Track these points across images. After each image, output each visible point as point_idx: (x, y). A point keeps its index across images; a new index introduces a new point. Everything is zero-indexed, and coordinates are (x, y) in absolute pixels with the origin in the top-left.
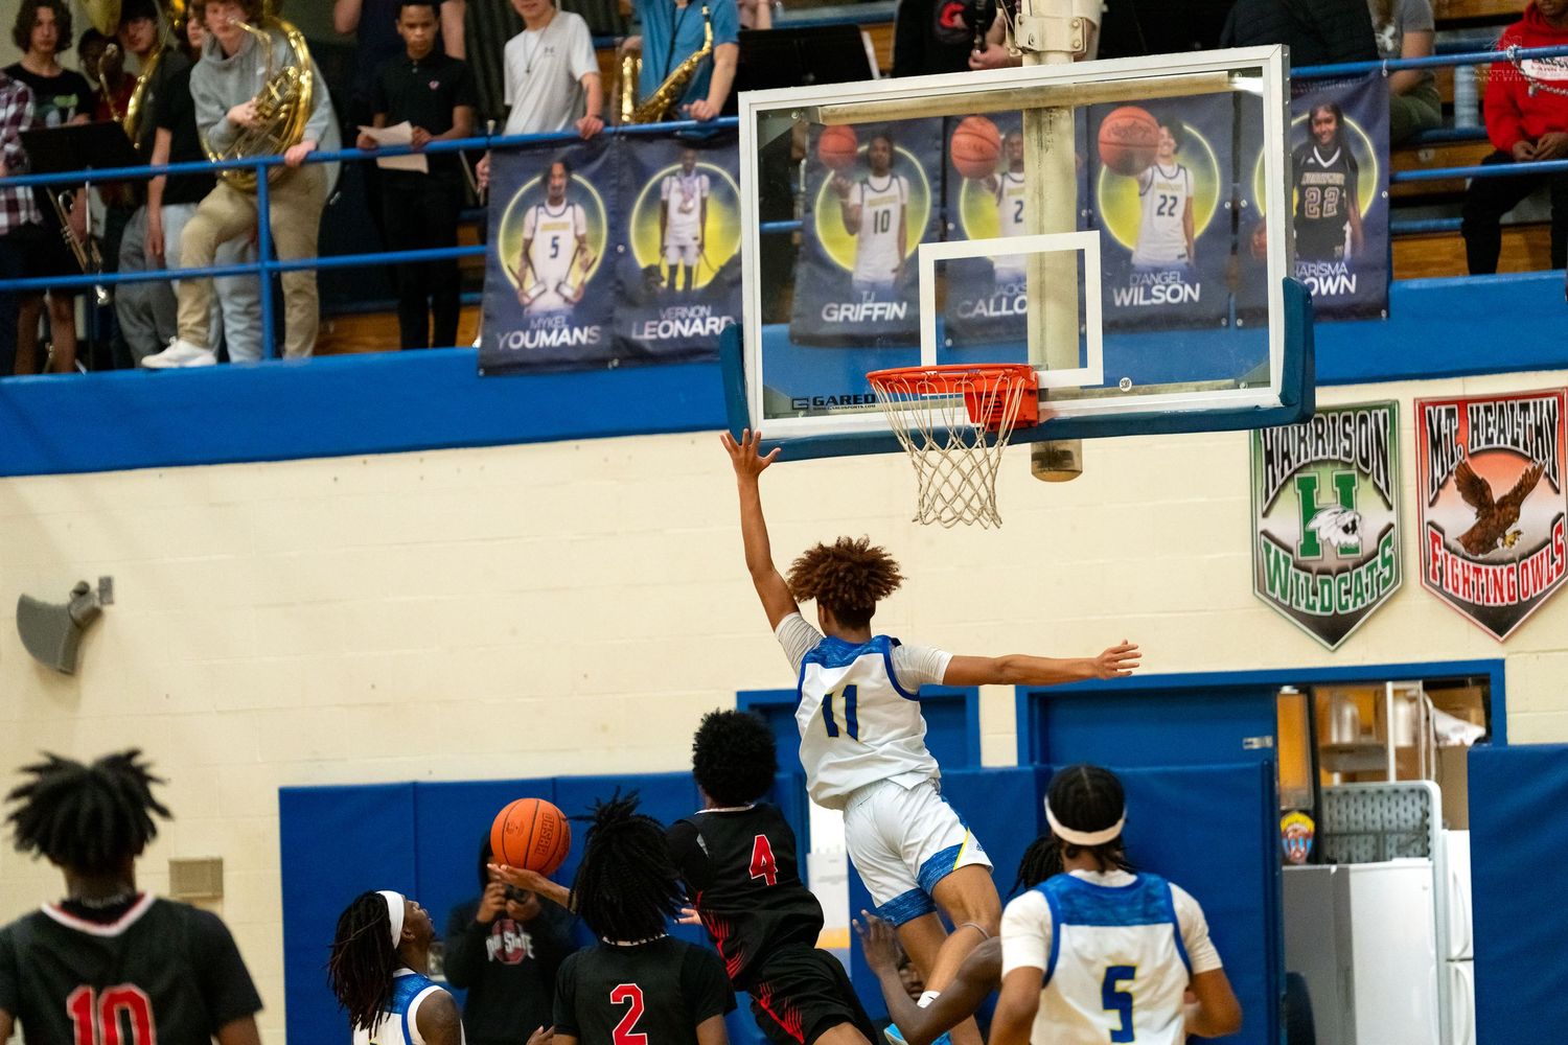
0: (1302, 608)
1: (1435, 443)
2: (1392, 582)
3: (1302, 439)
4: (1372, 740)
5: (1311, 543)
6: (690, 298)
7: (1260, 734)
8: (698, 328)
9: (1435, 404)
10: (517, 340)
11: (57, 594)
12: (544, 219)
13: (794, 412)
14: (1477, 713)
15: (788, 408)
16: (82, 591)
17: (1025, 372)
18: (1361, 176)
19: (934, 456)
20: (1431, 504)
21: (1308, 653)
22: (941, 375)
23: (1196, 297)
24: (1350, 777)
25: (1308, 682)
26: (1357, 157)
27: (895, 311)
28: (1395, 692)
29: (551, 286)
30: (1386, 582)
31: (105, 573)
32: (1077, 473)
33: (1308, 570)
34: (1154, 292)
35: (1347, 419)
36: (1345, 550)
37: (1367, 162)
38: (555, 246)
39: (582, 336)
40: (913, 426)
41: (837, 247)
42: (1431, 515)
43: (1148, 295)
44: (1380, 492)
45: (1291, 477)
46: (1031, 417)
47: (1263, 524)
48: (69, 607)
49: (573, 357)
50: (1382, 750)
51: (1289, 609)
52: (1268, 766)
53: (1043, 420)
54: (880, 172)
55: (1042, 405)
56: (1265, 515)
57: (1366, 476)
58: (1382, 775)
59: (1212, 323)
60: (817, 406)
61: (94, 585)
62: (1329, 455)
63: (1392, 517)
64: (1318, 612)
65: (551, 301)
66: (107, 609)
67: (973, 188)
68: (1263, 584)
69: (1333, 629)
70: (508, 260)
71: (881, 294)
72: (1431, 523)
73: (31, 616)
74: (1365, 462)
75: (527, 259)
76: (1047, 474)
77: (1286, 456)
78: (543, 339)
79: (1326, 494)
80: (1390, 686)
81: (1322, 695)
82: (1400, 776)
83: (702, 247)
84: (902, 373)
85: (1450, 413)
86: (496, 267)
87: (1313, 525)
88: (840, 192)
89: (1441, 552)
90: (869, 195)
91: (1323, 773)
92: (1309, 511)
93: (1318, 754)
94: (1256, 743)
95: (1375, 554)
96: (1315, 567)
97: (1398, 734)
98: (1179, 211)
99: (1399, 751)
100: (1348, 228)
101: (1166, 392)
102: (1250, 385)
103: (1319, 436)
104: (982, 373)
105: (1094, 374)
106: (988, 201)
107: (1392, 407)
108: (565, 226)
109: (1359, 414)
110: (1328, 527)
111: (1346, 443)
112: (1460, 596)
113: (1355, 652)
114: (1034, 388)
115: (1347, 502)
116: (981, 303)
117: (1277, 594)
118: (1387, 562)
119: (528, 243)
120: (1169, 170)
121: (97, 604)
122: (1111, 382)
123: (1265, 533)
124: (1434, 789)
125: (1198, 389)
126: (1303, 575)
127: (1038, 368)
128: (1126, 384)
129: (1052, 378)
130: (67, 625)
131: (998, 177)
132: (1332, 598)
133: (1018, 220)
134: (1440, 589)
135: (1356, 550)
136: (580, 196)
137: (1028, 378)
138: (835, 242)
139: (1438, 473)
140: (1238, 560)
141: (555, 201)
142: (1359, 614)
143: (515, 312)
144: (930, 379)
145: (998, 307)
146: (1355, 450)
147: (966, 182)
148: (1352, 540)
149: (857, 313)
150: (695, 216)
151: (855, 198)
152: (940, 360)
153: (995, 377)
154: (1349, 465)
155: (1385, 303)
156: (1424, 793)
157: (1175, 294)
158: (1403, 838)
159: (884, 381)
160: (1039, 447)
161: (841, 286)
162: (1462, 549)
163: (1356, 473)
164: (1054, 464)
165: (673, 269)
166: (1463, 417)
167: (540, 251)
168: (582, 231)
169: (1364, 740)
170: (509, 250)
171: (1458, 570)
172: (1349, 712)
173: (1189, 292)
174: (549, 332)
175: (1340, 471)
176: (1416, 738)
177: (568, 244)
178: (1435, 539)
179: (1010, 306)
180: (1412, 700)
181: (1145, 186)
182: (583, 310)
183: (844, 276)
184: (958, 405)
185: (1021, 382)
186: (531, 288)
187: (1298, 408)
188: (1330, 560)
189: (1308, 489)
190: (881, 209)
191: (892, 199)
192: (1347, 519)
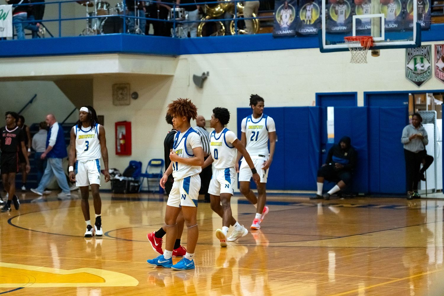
0: (414, 80)
1: (438, 52)
2: (429, 76)
3: (414, 51)
4: (424, 103)
5: (416, 69)
6: (310, 25)
7: (406, 102)
8: (311, 30)
9: (438, 45)
10: (279, 32)
11: (199, 74)
12: (284, 12)
13: (330, 44)
14: (442, 99)
15: (329, 43)
16: (204, 74)
17: (371, 38)
18: (426, 6)
19: (355, 52)
20: (437, 62)
21: (414, 88)
22: (357, 38)
23: (397, 26)
24: (419, 110)
25: (414, 93)
26: (425, 3)
27: (344, 28)
28: (428, 95)
29: (285, 23)
30: (428, 76)
31: (208, 70)
32: (379, 55)
33: (415, 73)
34: (389, 25)
35: (422, 48)
36: (422, 70)
37: (427, 3)
38: (286, 16)
39: (290, 32)
40: (352, 47)
41: (334, 18)
42: (437, 64)
43: (388, 26)
44: (428, 60)
45: (412, 58)
46: (372, 45)
47: (407, 66)
48: (201, 77)
49: (289, 35)
50: (425, 105)
51: (412, 80)
52: (407, 107)
53: (374, 46)
54: (341, 4)
55: (374, 44)
56: (408, 64)
57: (425, 58)
58: (425, 109)
59: (399, 31)
60: (334, 43)
61: (206, 73)
62: (419, 54)
63: (430, 65)
64: (417, 81)
65: (285, 26)
66: (208, 77)
67: (358, 8)
68: (407, 76)
69: (419, 84)
70: (278, 19)
71: (341, 25)
72: (437, 66)
73: (195, 78)
74: (425, 55)
75: (281, 18)
76: (374, 55)
77: (412, 54)
78: (284, 32)
79: (418, 60)
80: (427, 94)
81: (415, 96)
82: (429, 110)
83: (312, 17)
84: (350, 37)
85: (440, 47)
86: (275, 20)
87: (416, 66)
88: (334, 8)
89: (438, 71)
90: (339, 8)
91: (415, 109)
92: (415, 63)
93: (415, 106)
94: (405, 103)
95: (426, 71)
96: (416, 73)
97: (428, 103)
98: (394, 12)
99: (429, 106)
100: (423, 15)
101: (395, 41)
102: (410, 40)
103: (417, 51)
104: (364, 38)
105: (383, 38)
106: (361, 9)
107: (430, 46)
108: (288, 13)
109: (425, 47)
110: (419, 66)
111: (422, 52)
112: (441, 78)
113: (423, 88)
114: (372, 40)
115: (422, 62)
116: (359, 27)
117: (410, 78)
118: (429, 72)
119: (281, 16)
120: (392, 4)
121: (206, 76)
122: (386, 40)
123: (408, 67)
124: (436, 112)
125: (401, 41)
126: (414, 75)
127: (373, 37)
128: (388, 40)
129: (376, 39)
130: (201, 80)
131: (363, 5)
132: (419, 79)
133: (366, 12)
134: (438, 77)
135: (423, 70)
136: (290, 8)
137: (372, 39)
138: (333, 16)
139: (438, 57)
140: (403, 72)
141: (286, 9)
142: (423, 82)
143: (279, 27)
144: (355, 39)
145: (362, 28)
146: (424, 53)
147: (357, 6)
148: (423, 69)
149: (338, 29)
150: (311, 11)
151: (337, 8)
152: (356, 36)
153: (366, 39)
154: (422, 56)
155: (430, 28)
156: (434, 113)
157: (393, 26)
158: (430, 120)
159: (347, 39)
160: (373, 51)
161: (335, 24)
162: (442, 70)
163: (423, 57)
164: (375, 54)
165: (307, 21)
166: (443, 48)
167: (283, 17)
168: (291, 14)
169: (422, 103)
170: (278, 17)
171: (441, 74)
172: (420, 99)
173: (395, 26)
174: (285, 31)
175: (421, 57)
176: (431, 103)
177: (288, 16)
178: (437, 69)
179: (364, 27)
180: (431, 97)
181: (388, 7)
182: (291, 27)
183: (335, 22)
184: (360, 43)
185: (370, 40)
186: (282, 23)
187: (418, 45)
188: (419, 72)
189: (415, 60)
190: (342, 10)
191: (344, 9)
192: (422, 65)
